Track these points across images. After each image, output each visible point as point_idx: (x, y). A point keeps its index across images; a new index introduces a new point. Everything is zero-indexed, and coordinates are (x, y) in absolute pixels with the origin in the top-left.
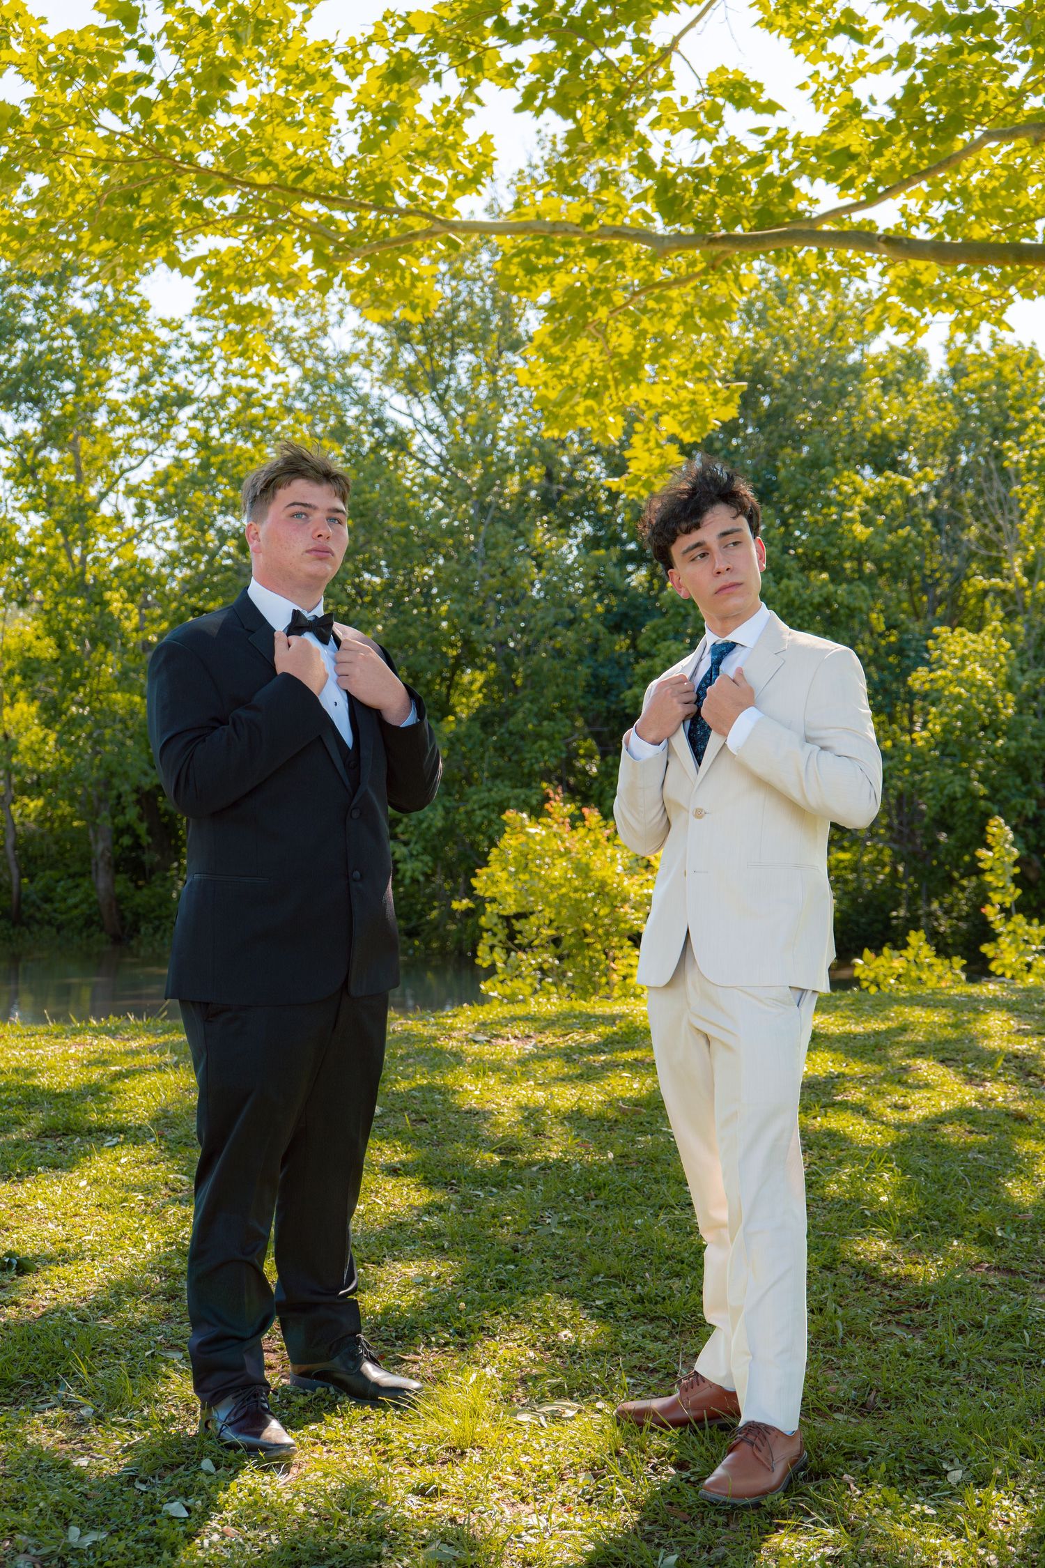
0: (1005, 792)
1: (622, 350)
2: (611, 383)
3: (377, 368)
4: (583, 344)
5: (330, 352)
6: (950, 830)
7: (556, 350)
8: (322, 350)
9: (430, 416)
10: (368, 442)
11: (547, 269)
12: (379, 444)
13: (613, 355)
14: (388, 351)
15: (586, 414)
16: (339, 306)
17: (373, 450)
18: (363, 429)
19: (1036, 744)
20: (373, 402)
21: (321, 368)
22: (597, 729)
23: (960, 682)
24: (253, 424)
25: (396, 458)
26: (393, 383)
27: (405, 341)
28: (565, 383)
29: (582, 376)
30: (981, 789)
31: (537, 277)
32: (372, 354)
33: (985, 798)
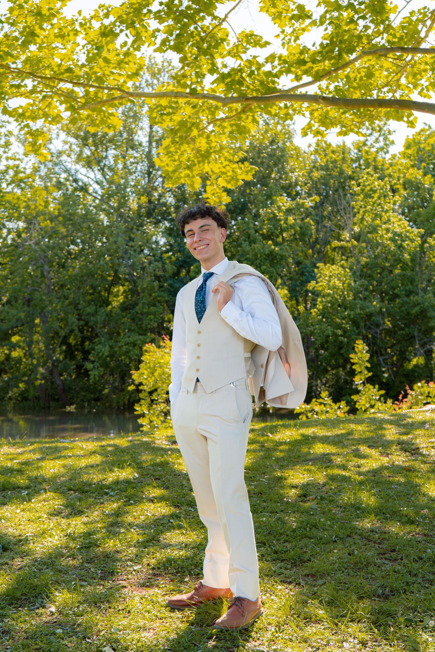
0: (349, 333)
1: (202, 149)
2: (196, 163)
3: (74, 157)
4: (185, 147)
5: (54, 150)
6: (326, 350)
7: (172, 149)
9: (97, 177)
10: (70, 189)
11: (168, 114)
12: (76, 189)
13: (198, 151)
14: (78, 149)
15: (185, 177)
16: (57, 130)
17: (73, 191)
19: (362, 312)
20: (73, 172)
23: (329, 287)
24: (21, 181)
25: (84, 195)
26: (81, 163)
27: (86, 145)
28: (176, 163)
29: (184, 160)
30: (339, 332)
31: (165, 117)
32: (71, 151)
33: (341, 336)
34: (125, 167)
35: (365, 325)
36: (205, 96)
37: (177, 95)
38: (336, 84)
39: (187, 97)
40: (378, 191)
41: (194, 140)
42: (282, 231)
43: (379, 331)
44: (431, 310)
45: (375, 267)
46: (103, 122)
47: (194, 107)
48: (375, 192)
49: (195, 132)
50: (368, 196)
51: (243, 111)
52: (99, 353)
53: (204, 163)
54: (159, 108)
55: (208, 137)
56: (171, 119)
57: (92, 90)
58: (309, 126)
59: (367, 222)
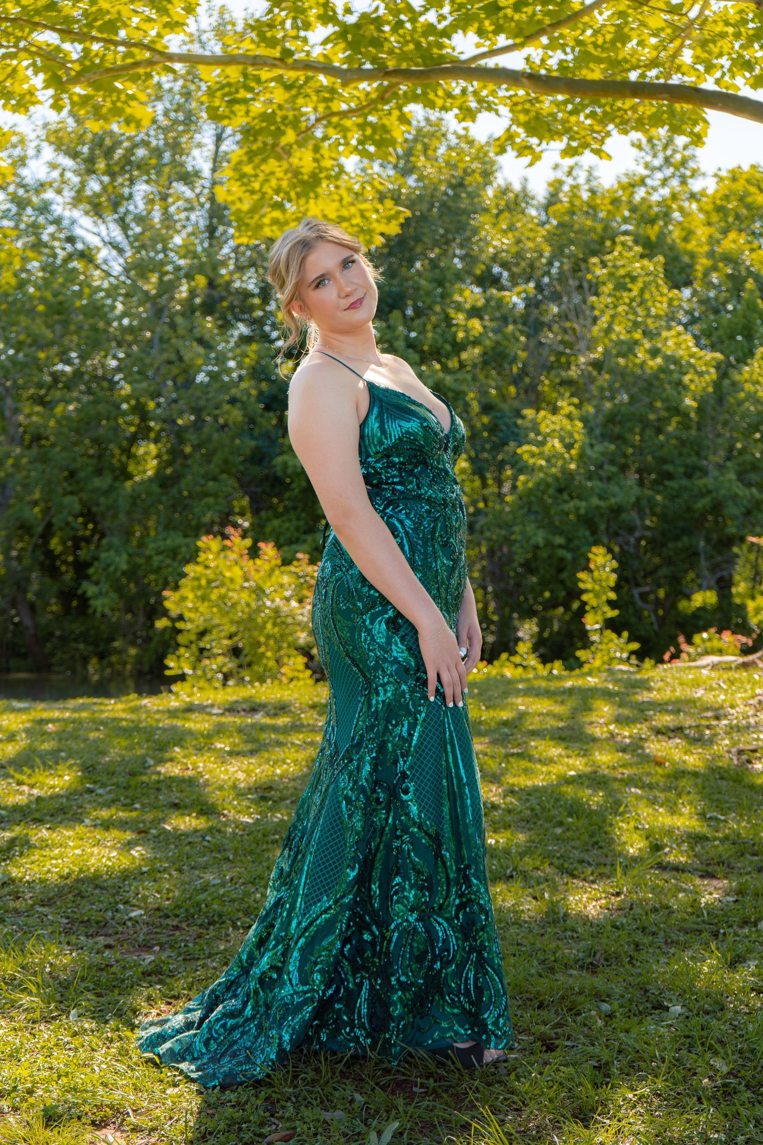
0: (576, 542)
1: (304, 170)
2: (293, 196)
3: (68, 194)
4: (272, 164)
5: (29, 180)
7: (248, 169)
8: (23, 179)
9: (113, 234)
10: (61, 254)
11: (243, 101)
12: (70, 257)
13: (296, 173)
15: (271, 224)
17: (66, 260)
18: (56, 244)
19: (602, 504)
20: (66, 223)
21: (21, 192)
22: (253, 489)
23: (541, 455)
25: (86, 268)
26: (81, 207)
27: (91, 171)
28: (256, 197)
29: (270, 191)
30: (559, 540)
31: (236, 107)
32: (64, 183)
33: (560, 546)
34: (167, 217)
35: (608, 528)
36: (308, 66)
37: (258, 61)
38: (563, 57)
39: (274, 66)
40: (640, 280)
41: (288, 151)
42: (459, 347)
43: (632, 540)
44: (730, 503)
45: (629, 420)
46: (116, 112)
47: (288, 87)
48: (634, 279)
49: (290, 136)
50: (621, 286)
51: (383, 97)
52: (109, 565)
53: (308, 198)
54: (227, 90)
55: (316, 149)
56: (247, 112)
57: (96, 47)
58: (510, 137)
59: (618, 335)
